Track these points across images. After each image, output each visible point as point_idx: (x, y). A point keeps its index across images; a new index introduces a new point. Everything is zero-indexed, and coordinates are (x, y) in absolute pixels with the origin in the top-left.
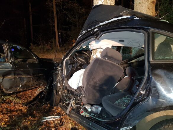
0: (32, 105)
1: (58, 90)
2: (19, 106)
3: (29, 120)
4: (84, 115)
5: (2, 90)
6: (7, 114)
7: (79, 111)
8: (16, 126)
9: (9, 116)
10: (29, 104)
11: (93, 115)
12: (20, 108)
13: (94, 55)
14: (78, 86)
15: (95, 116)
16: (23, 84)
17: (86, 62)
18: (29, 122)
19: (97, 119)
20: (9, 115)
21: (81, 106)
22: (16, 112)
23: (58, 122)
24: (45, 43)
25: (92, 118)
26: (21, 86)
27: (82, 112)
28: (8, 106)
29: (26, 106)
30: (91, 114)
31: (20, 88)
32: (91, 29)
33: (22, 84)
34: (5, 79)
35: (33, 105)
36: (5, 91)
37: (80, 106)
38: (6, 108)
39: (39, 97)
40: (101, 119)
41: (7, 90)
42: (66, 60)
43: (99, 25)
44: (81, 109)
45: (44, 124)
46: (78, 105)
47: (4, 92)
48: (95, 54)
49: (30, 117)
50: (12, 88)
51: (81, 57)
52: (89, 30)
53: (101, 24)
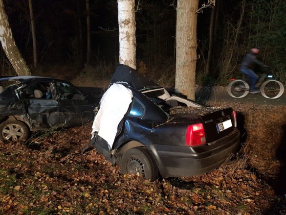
5: (49, 125)
26: (66, 122)
31: (65, 124)
33: (67, 120)
34: (51, 115)
36: (51, 126)
41: (53, 125)
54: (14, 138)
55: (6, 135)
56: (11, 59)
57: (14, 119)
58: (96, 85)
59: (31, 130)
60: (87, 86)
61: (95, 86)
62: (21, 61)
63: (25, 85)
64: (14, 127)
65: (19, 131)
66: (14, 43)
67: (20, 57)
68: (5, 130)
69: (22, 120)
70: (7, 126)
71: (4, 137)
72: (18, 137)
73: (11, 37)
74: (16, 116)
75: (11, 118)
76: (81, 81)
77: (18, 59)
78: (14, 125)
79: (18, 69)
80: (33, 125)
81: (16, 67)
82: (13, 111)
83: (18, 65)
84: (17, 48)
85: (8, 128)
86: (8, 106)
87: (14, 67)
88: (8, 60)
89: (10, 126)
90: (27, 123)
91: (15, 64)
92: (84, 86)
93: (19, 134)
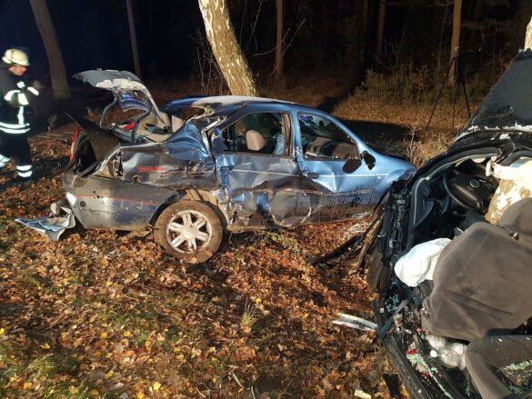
0: (328, 265)
1: (388, 255)
2: (299, 263)
3: (308, 308)
4: (413, 362)
5: (271, 217)
6: (271, 276)
7: (407, 346)
8: (279, 314)
9: (273, 284)
10: (322, 262)
11: (434, 373)
12: (300, 268)
13: (502, 194)
14: (423, 280)
15: (438, 377)
16: (315, 212)
17: (478, 204)
18: (306, 315)
19: (440, 386)
20: (273, 280)
21: (415, 337)
22: (288, 277)
23: (368, 340)
24: (411, 66)
25: (429, 377)
26: (310, 214)
27: (413, 352)
28: (277, 256)
29: (314, 265)
30: (430, 367)
31: (308, 218)
32: (492, 129)
33: (313, 210)
34: (278, 194)
35: (331, 267)
36: (275, 221)
37: (412, 334)
38: (273, 260)
39: (349, 249)
40: (448, 391)
41: (280, 219)
42: (421, 180)
43: (512, 127)
44: (414, 344)
45: (336, 332)
46: (408, 331)
47: (273, 222)
48: (506, 193)
49: (312, 302)
50: (291, 216)
51: (465, 185)
52: (486, 128)
53: (518, 127)
54: (190, 245)
55: (174, 234)
56: (220, 59)
57: (198, 198)
58: (387, 118)
59: (229, 227)
60: (367, 119)
61: (385, 120)
62: (238, 61)
63: (225, 119)
64: (194, 219)
65: (204, 229)
66: (227, 22)
67: (235, 54)
68: (174, 224)
69: (213, 202)
70: (179, 214)
71: (169, 239)
72: (199, 242)
73: (222, 10)
74: (201, 192)
75: (192, 195)
76: (356, 106)
77: (232, 59)
78: (194, 212)
79: (230, 79)
80: (235, 217)
81: (228, 75)
82: (194, 181)
83: (232, 71)
84: (231, 34)
85: (180, 221)
86: (181, 169)
87: (225, 75)
88: (215, 61)
89: (185, 215)
90: (223, 209)
91: (226, 70)
92: (360, 119)
93: (202, 236)
